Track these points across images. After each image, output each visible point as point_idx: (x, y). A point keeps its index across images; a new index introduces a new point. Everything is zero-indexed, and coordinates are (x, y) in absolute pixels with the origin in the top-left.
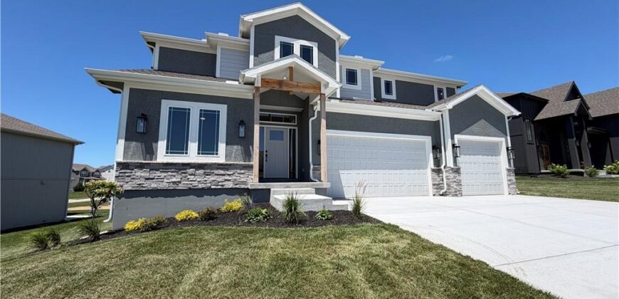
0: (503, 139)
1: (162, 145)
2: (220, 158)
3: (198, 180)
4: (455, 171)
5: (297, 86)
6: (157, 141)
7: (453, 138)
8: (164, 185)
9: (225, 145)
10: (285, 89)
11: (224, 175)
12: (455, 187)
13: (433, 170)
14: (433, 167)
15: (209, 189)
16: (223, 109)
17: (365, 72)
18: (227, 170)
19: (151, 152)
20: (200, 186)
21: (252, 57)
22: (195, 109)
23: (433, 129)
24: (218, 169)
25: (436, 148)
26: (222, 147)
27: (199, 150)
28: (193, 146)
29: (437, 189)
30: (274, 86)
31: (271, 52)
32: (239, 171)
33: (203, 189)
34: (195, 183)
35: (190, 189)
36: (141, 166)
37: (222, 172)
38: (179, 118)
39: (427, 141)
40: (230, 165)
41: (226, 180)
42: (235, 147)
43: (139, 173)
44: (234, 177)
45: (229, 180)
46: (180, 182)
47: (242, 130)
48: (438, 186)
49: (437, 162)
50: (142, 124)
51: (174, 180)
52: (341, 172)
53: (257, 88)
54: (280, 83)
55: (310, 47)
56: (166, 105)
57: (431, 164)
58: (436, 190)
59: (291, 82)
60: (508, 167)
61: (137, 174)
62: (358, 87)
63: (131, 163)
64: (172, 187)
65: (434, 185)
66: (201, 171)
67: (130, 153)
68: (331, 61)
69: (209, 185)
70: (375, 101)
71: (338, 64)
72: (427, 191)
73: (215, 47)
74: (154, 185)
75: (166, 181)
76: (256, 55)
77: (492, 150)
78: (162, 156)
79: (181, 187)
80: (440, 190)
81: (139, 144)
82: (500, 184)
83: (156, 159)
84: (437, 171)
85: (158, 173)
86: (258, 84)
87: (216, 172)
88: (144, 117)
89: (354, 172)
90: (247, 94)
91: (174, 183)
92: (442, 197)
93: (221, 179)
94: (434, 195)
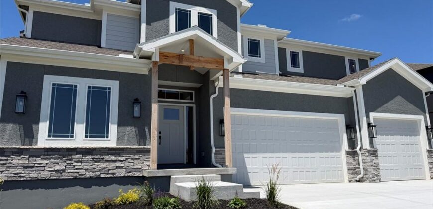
0: (422, 117)
1: (43, 128)
2: (111, 142)
3: (85, 168)
4: (372, 154)
5: (199, 61)
6: (38, 123)
7: (368, 117)
8: (45, 174)
9: (116, 126)
10: (185, 64)
11: (115, 161)
12: (373, 171)
13: (348, 153)
14: (347, 149)
15: (98, 178)
16: (114, 86)
17: (269, 42)
18: (119, 155)
19: (30, 135)
20: (88, 175)
21: (144, 26)
22: (83, 85)
23: (345, 106)
24: (108, 154)
25: (351, 127)
26: (113, 129)
27: (86, 133)
28: (80, 129)
29: (353, 174)
30: (173, 60)
31: (165, 21)
32: (132, 157)
33: (91, 178)
34: (82, 172)
35: (76, 178)
36: (19, 152)
37: (113, 158)
38: (65, 96)
39: (340, 119)
40: (123, 149)
41: (117, 167)
42: (129, 129)
43: (16, 160)
44: (127, 164)
45: (121, 167)
46: (64, 170)
47: (137, 109)
48: (353, 171)
49: (352, 143)
50: (21, 103)
51: (57, 168)
52: (246, 155)
53: (155, 63)
54: (180, 57)
55: (208, 15)
56: (49, 81)
57: (345, 146)
58: (352, 176)
59: (192, 57)
60: (428, 148)
61: (15, 161)
62: (262, 59)
63: (7, 148)
64: (55, 176)
65: (349, 169)
66: (89, 158)
67: (7, 137)
68: (232, 31)
69: (98, 173)
70: (280, 75)
71: (239, 34)
72: (342, 176)
73: (100, 13)
74: (34, 175)
75: (47, 169)
76: (148, 23)
77: (410, 130)
78: (44, 139)
79: (65, 176)
80: (357, 176)
81: (17, 127)
82: (421, 168)
83: (36, 143)
84: (353, 154)
85: (39, 161)
86: (156, 58)
87: (106, 158)
88: (23, 95)
89: (259, 156)
90: (143, 68)
91: (57, 171)
92: (359, 183)
93: (112, 165)
94: (350, 181)
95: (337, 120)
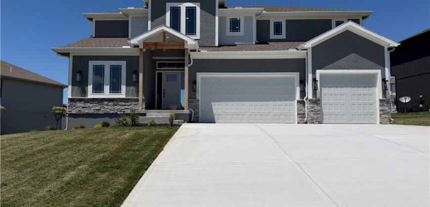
0: (379, 72)
1: (90, 88)
2: (122, 95)
3: (109, 108)
5: (168, 45)
6: (87, 86)
7: (314, 73)
8: (91, 111)
9: (125, 86)
10: (159, 48)
11: (125, 105)
13: (299, 102)
15: (116, 113)
16: (123, 64)
17: (248, 19)
18: (127, 102)
19: (84, 92)
20: (111, 112)
22: (107, 65)
24: (121, 102)
25: (303, 82)
26: (124, 88)
27: (110, 90)
28: (107, 88)
29: (301, 117)
30: (151, 47)
31: (163, 17)
32: (134, 103)
33: (113, 113)
34: (108, 110)
35: (106, 113)
36: (80, 100)
37: (124, 104)
38: (99, 71)
39: (296, 76)
40: (128, 99)
41: (126, 109)
42: (132, 88)
43: (79, 104)
44: (131, 107)
45: (128, 109)
46: (100, 109)
47: (134, 77)
48: (301, 115)
50: (79, 76)
51: (97, 108)
52: (213, 103)
53: (141, 50)
54: (156, 44)
55: (194, 7)
56: (92, 64)
57: (298, 97)
58: (300, 119)
59: (165, 43)
60: (381, 98)
61: (79, 105)
62: (241, 33)
63: (75, 99)
64: (96, 112)
65: (298, 114)
66: (111, 103)
67: (75, 93)
68: (212, 16)
69: (116, 111)
70: (256, 43)
71: (217, 18)
72: (294, 119)
73: (127, 16)
74: (87, 111)
75: (92, 109)
76: (152, 21)
77: (369, 82)
78: (91, 95)
79: (100, 112)
80: (303, 118)
81: (78, 87)
82: (372, 114)
83: (87, 96)
84: (301, 103)
85: (88, 104)
86: (141, 47)
87: (120, 103)
88: (80, 72)
89: (223, 104)
90: (136, 53)
91: (97, 110)
92: (305, 124)
93: (123, 108)
94: (298, 123)
95: (294, 77)
